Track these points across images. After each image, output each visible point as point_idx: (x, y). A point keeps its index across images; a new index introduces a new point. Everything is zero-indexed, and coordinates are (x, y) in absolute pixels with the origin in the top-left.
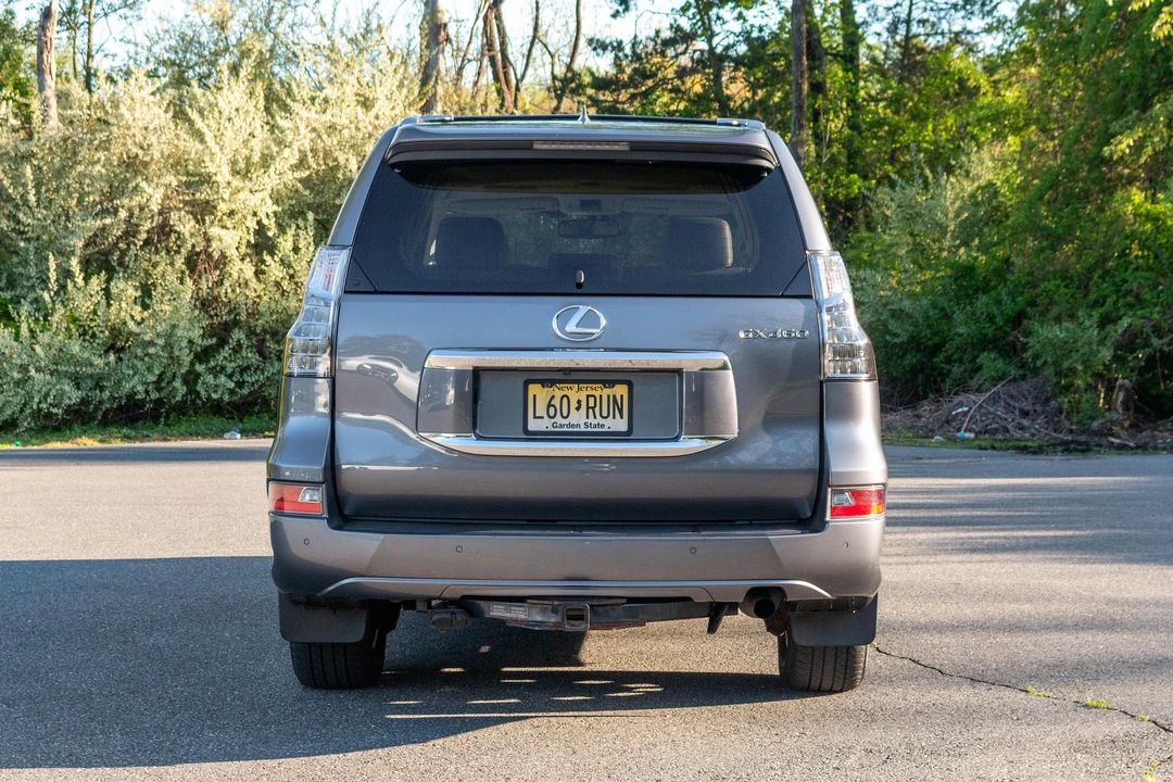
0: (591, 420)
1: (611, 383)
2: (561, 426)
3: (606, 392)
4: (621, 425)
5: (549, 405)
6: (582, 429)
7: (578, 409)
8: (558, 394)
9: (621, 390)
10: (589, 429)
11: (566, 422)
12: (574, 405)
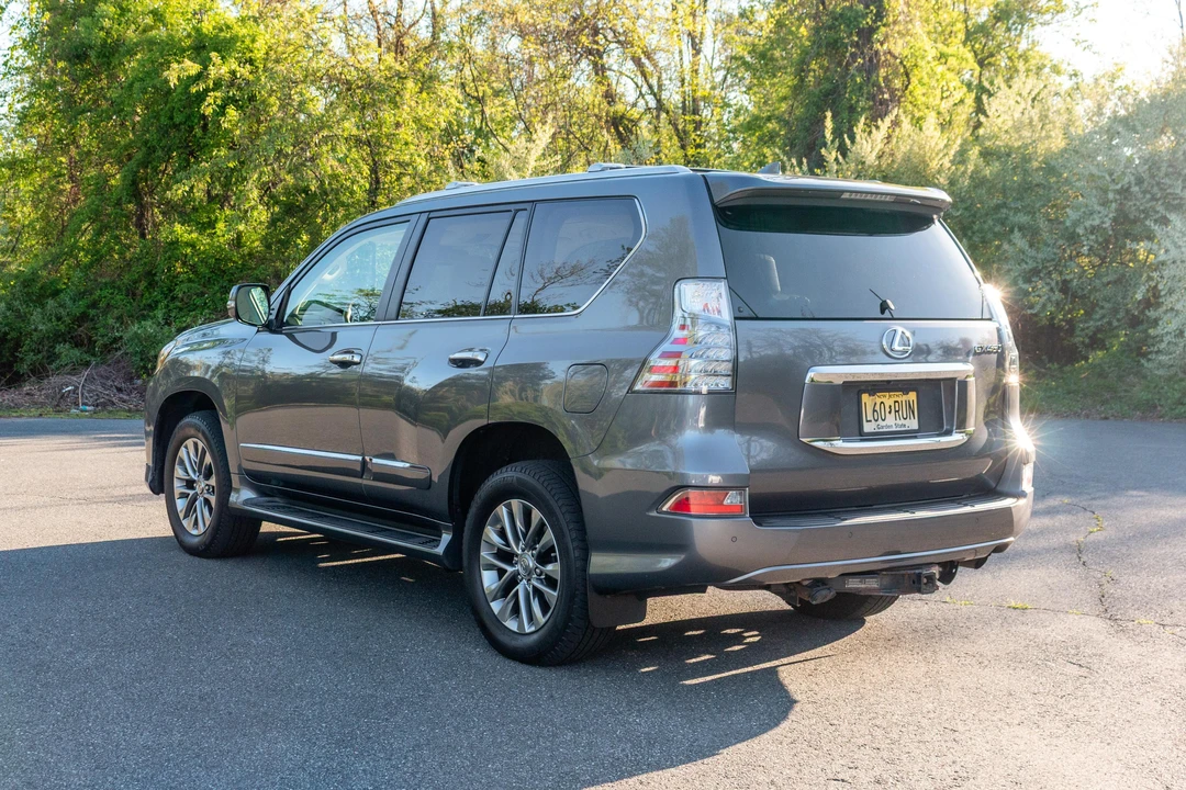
0: (899, 422)
1: (906, 391)
2: (883, 427)
3: (904, 398)
4: (913, 424)
5: (874, 411)
6: (894, 429)
7: (890, 412)
8: (878, 401)
9: (912, 396)
10: (898, 429)
11: (884, 423)
12: (887, 410)
